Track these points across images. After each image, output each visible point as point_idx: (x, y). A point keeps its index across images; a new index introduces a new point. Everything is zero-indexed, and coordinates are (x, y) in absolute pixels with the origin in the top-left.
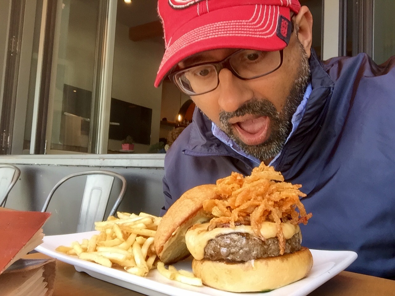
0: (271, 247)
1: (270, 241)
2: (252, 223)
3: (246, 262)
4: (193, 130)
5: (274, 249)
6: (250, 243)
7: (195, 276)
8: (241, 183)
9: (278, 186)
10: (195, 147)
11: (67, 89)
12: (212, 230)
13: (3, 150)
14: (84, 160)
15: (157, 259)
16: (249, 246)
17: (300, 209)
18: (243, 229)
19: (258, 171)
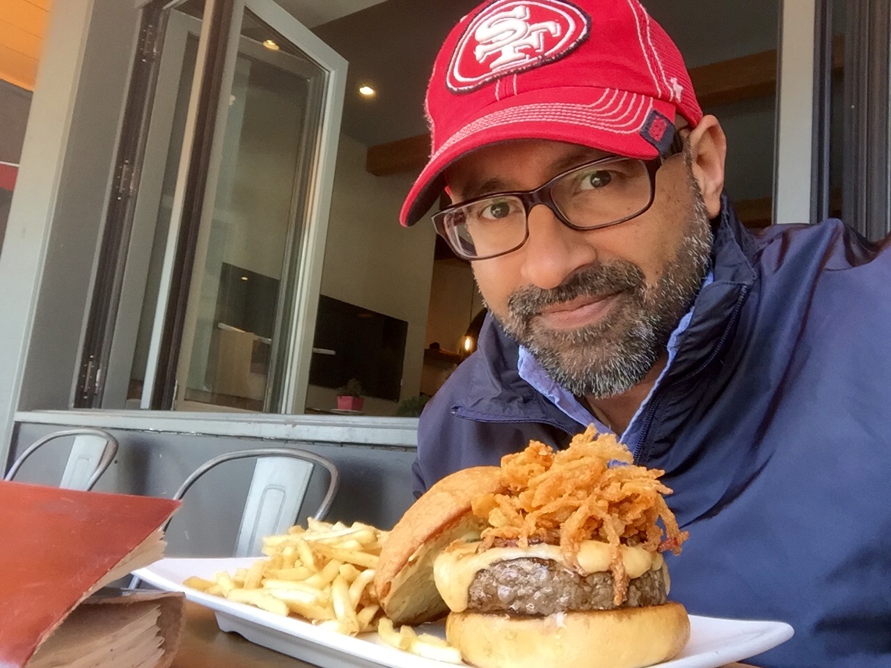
0: (597, 591)
1: (596, 579)
2: (563, 540)
3: (546, 616)
4: (477, 365)
5: (604, 595)
6: (556, 578)
7: (450, 645)
8: (548, 464)
9: (620, 473)
10: (478, 402)
11: (229, 274)
12: (485, 551)
13: (86, 397)
14: (252, 424)
15: (380, 614)
16: (554, 585)
17: (667, 522)
18: (544, 551)
19: (583, 441)
